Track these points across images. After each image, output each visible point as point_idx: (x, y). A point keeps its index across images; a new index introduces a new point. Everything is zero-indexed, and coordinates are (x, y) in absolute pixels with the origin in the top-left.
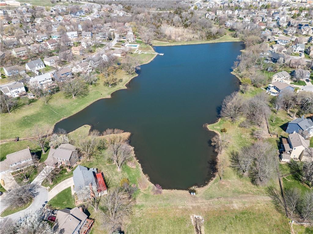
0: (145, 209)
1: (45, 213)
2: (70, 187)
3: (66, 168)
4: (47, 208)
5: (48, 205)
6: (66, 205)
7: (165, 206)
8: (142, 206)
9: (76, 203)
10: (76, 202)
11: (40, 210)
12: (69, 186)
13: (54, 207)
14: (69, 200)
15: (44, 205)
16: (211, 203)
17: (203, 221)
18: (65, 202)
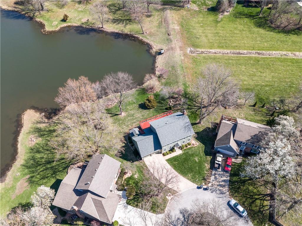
0: (188, 83)
1: (219, 182)
2: (168, 160)
3: (124, 179)
4: (210, 182)
5: (204, 184)
6: (201, 157)
7: (183, 68)
8: (184, 84)
9: (195, 145)
10: (193, 145)
11: (214, 192)
12: (166, 162)
13: (206, 172)
14: (192, 155)
15: (206, 189)
16: (175, 39)
17: (192, 48)
18: (196, 159)
